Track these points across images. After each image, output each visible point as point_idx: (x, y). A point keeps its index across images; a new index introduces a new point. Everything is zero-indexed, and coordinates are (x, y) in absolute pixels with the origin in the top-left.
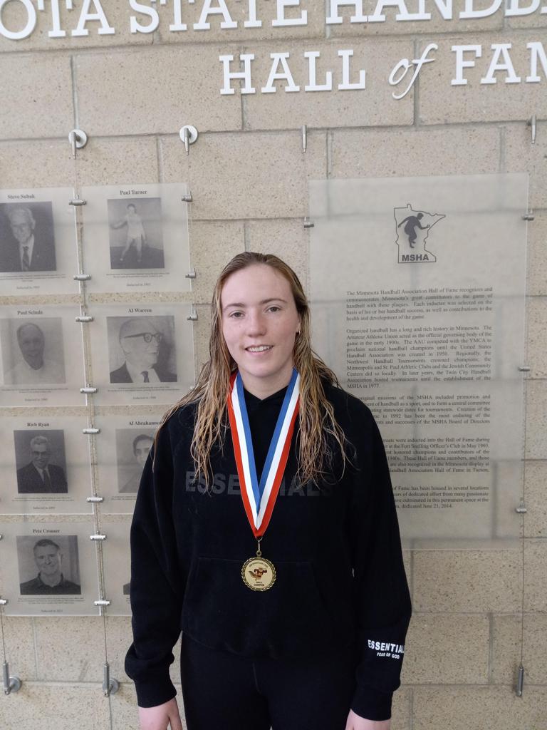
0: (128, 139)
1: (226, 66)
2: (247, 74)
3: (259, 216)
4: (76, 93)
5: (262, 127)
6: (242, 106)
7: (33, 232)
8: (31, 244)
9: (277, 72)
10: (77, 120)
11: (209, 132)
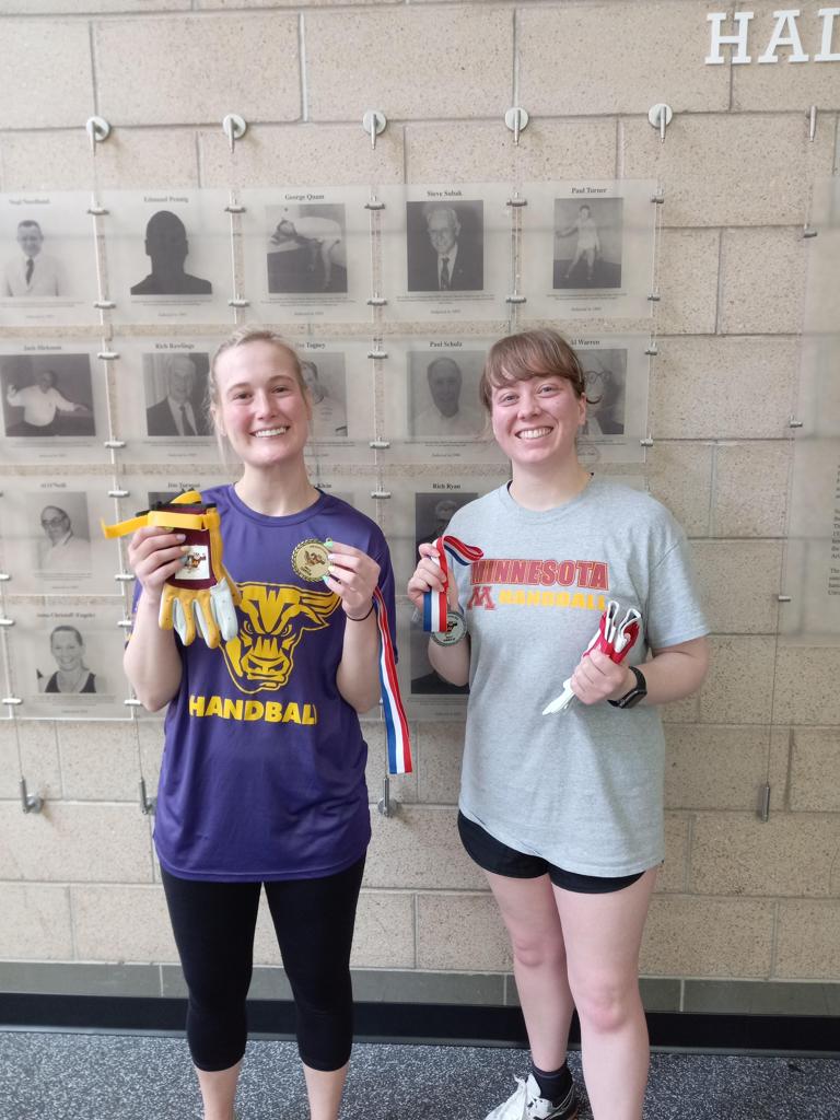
0: (580, 121)
1: (716, 27)
2: (741, 38)
3: (742, 223)
4: (517, 60)
5: (755, 107)
6: (731, 79)
7: (456, 239)
8: (452, 256)
9: (781, 36)
10: (516, 95)
11: (686, 113)
